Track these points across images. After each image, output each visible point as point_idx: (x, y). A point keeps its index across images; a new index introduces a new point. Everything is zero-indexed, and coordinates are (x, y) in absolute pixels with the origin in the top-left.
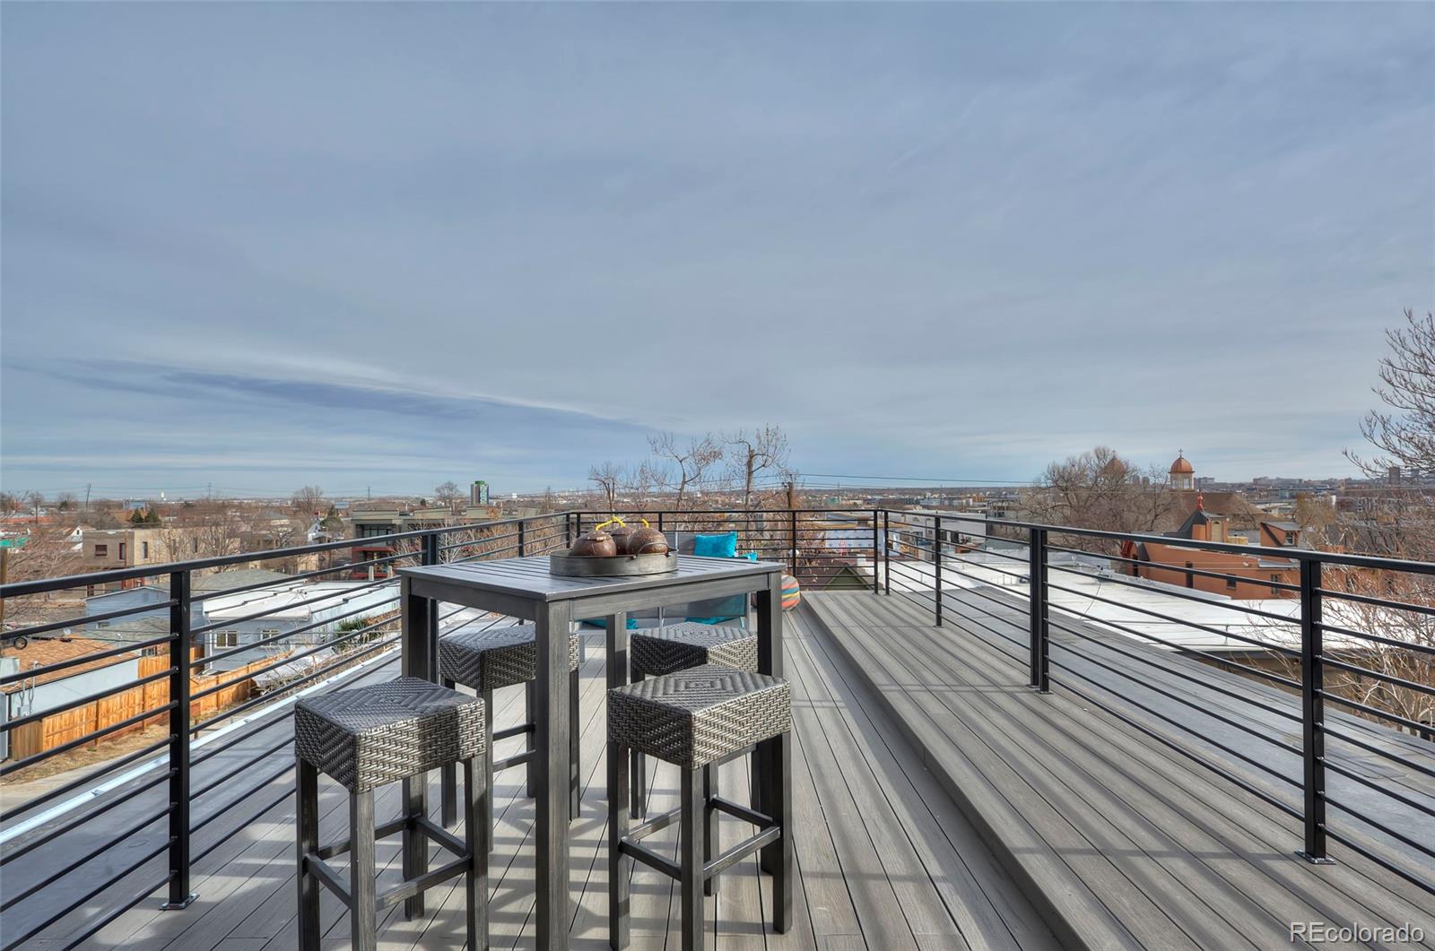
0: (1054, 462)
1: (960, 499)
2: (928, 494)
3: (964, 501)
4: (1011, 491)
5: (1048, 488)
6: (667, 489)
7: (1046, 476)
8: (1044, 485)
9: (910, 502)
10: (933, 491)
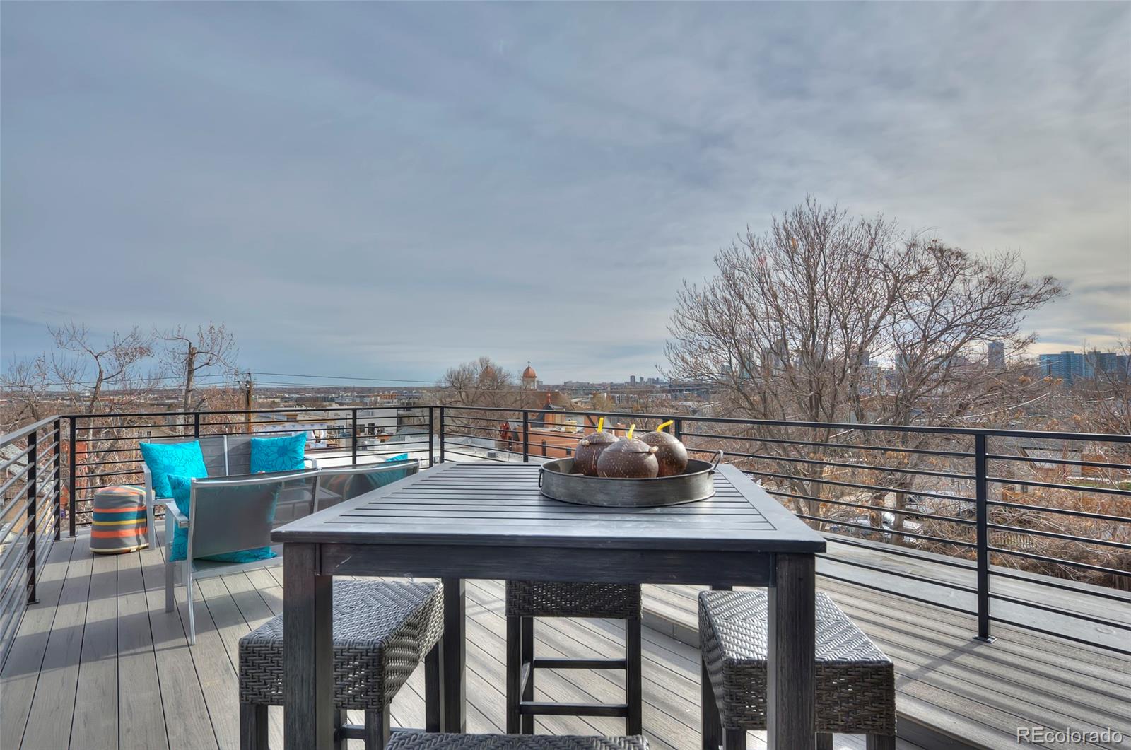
0: (452, 368)
1: (369, 397)
2: (342, 393)
3: (373, 398)
5: (446, 388)
6: (76, 388)
7: (446, 379)
8: (443, 385)
9: (326, 399)
10: (346, 390)
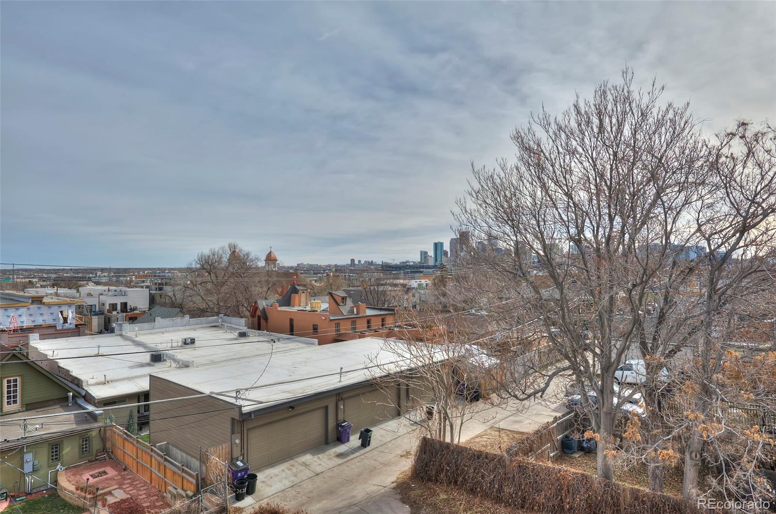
0: (202, 253)
1: (124, 277)
2: (99, 273)
3: (128, 279)
4: (163, 270)
5: (197, 269)
7: (196, 262)
8: (194, 266)
9: (82, 279)
10: (103, 270)
